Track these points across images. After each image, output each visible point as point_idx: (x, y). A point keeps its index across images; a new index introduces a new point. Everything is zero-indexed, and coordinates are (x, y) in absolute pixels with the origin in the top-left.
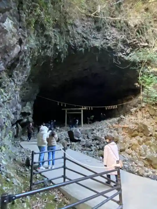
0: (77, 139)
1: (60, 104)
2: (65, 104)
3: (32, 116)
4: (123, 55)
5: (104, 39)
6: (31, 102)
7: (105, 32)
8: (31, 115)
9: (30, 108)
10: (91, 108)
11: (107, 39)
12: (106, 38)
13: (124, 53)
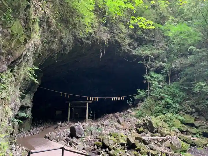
0: (79, 136)
1: (63, 95)
2: (68, 95)
3: (31, 110)
4: (131, 48)
5: (111, 33)
6: (31, 94)
7: (113, 26)
8: (30, 108)
9: (29, 101)
10: (96, 99)
11: (114, 33)
12: (113, 31)
13: (131, 47)
